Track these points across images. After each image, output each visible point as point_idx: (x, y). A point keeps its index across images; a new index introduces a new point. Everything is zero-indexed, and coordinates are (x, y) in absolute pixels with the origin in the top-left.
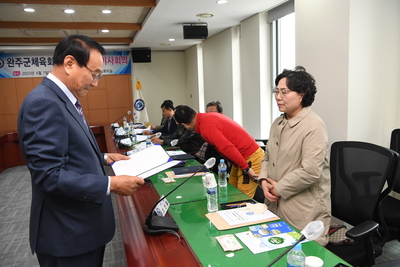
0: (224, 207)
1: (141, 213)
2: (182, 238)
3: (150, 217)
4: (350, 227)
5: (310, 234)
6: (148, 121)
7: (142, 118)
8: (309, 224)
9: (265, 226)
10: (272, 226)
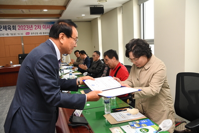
0: (114, 111)
1: (67, 114)
2: (90, 129)
3: (72, 117)
4: (188, 122)
5: (164, 127)
6: (70, 61)
7: (67, 60)
8: (163, 122)
9: (138, 122)
10: (142, 122)
